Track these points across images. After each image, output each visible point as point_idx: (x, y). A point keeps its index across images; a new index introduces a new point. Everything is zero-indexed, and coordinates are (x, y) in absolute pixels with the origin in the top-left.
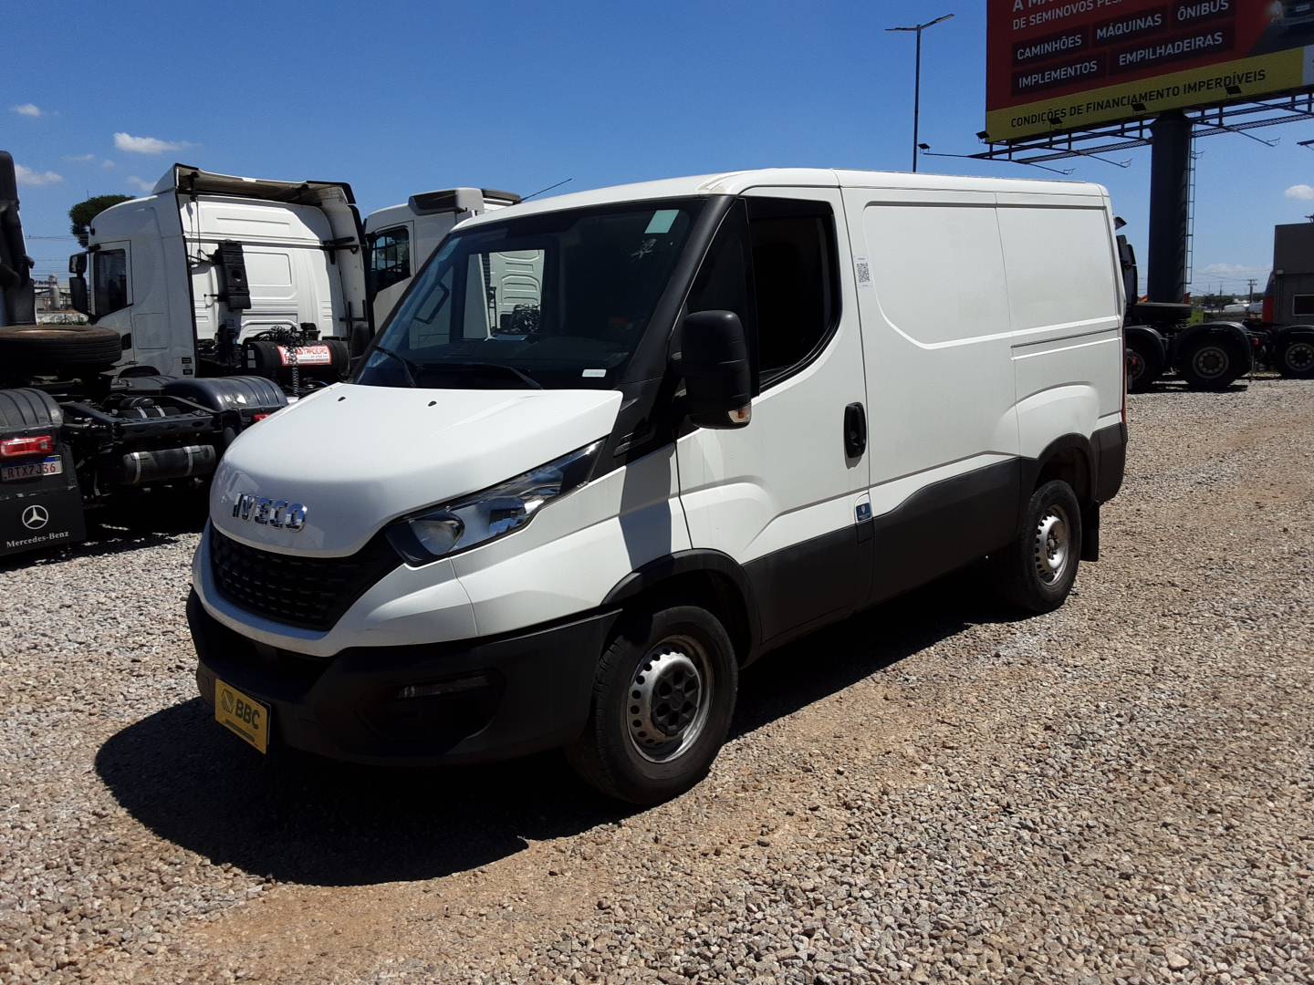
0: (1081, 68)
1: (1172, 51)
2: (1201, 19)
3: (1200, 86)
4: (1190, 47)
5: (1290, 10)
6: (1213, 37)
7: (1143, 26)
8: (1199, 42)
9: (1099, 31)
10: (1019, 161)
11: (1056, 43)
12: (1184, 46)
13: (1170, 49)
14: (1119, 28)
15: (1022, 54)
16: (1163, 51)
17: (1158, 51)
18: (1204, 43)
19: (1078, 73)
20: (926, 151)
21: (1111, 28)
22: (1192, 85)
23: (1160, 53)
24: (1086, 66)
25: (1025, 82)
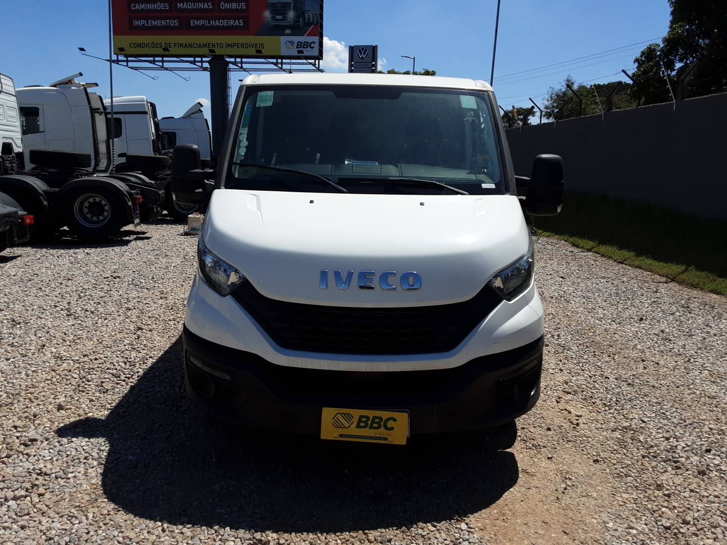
0: (169, 22)
1: (218, 24)
2: (231, 10)
3: (234, 46)
4: (228, 24)
5: (273, 17)
6: (239, 21)
7: (202, 7)
8: (232, 22)
9: (178, 4)
10: (132, 68)
11: (154, 5)
12: (225, 23)
13: (217, 23)
14: (189, 5)
15: (134, 7)
16: (214, 23)
17: (211, 23)
18: (234, 24)
19: (168, 25)
20: (83, 52)
21: (185, 4)
22: (230, 44)
23: (213, 24)
24: (172, 22)
25: (137, 23)
